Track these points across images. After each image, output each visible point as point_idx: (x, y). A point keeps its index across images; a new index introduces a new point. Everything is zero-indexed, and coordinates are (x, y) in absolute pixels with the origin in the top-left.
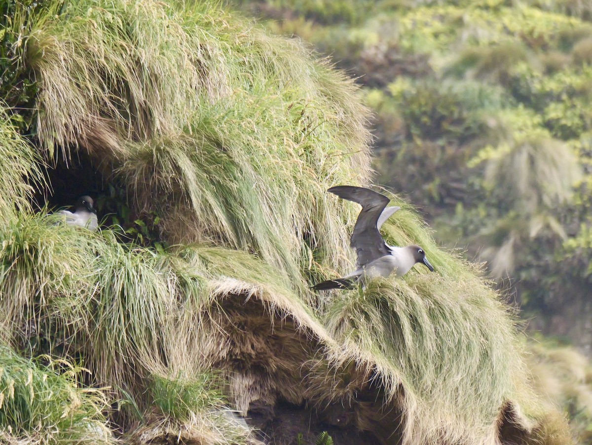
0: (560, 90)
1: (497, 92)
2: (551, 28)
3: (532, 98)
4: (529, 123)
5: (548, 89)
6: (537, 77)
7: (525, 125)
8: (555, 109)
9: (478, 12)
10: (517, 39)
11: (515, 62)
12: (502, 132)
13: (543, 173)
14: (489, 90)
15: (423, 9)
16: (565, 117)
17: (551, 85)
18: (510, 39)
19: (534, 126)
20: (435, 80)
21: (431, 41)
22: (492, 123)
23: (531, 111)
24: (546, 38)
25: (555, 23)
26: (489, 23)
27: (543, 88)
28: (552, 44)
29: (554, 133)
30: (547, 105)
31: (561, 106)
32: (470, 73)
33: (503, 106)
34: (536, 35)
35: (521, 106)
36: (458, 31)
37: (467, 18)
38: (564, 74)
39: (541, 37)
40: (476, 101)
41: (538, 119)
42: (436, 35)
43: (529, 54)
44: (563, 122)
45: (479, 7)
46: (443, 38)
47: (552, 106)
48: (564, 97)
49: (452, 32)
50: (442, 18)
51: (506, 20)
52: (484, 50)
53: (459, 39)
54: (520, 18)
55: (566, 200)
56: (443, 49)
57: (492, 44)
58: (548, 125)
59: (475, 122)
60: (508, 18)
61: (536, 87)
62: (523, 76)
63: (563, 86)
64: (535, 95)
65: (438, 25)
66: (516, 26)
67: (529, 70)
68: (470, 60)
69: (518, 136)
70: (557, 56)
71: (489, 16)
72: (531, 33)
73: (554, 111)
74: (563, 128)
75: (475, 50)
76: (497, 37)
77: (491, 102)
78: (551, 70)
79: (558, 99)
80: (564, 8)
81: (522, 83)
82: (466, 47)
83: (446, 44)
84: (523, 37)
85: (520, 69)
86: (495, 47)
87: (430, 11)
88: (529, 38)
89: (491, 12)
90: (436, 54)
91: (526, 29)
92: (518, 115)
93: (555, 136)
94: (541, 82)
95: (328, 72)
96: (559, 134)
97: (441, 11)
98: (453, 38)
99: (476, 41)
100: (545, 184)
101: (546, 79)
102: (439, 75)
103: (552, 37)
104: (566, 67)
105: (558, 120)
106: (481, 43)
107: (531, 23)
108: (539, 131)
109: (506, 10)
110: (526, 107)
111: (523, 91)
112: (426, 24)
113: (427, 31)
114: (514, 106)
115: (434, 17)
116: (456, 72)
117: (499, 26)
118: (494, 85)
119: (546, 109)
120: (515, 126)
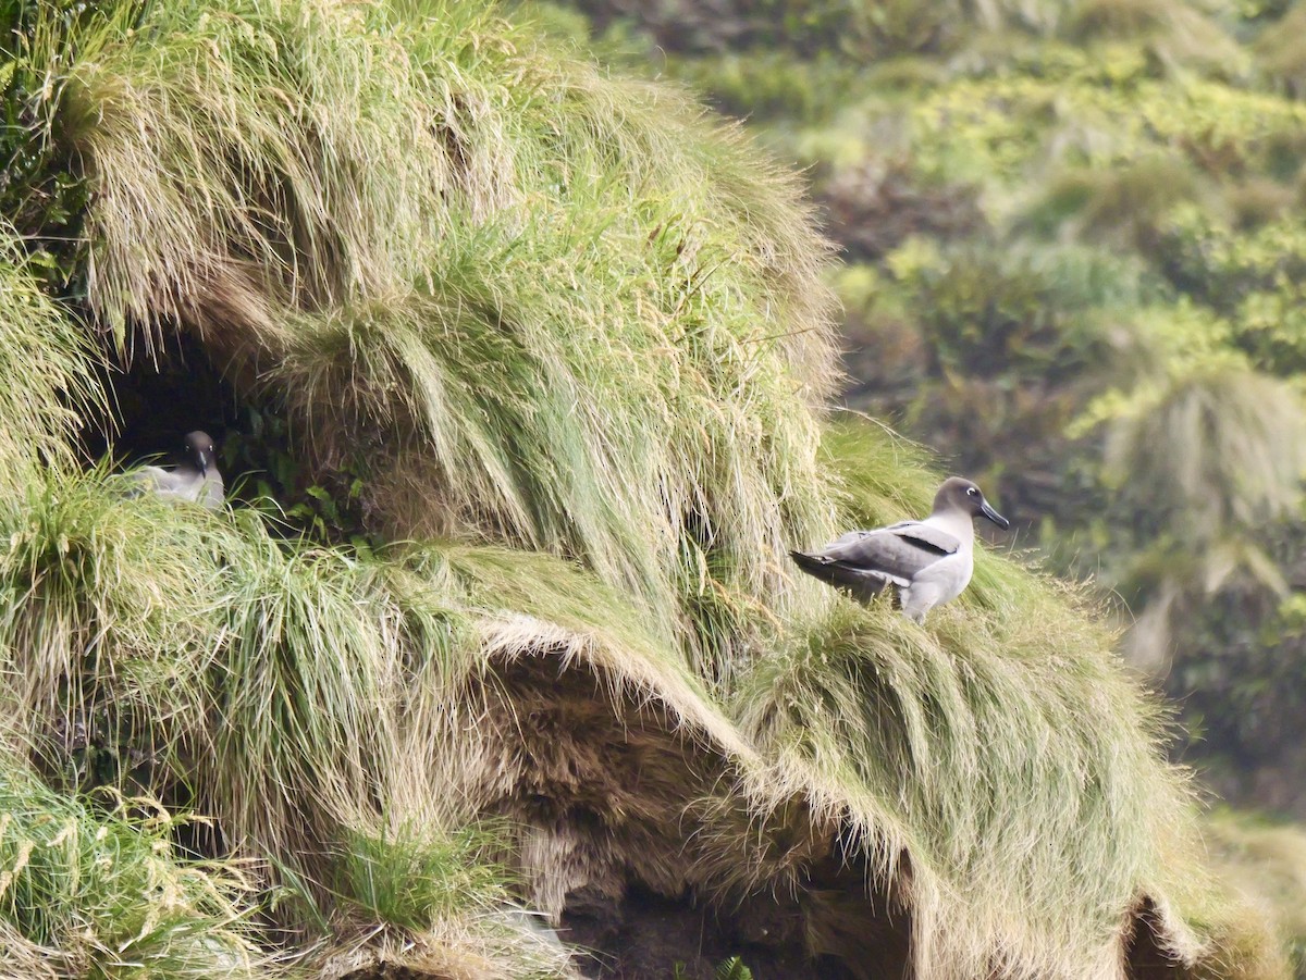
0: (1270, 264)
1: (1131, 271)
2: (1251, 126)
3: (1210, 284)
4: (1202, 338)
5: (1244, 263)
6: (1220, 234)
7: (1195, 344)
8: (1261, 308)
9: (1086, 91)
10: (1175, 152)
11: (1171, 201)
12: (1142, 359)
13: (1234, 449)
14: (1113, 265)
15: (965, 86)
16: (1283, 324)
17: (1252, 254)
18: (1159, 152)
19: (1215, 346)
20: (992, 244)
21: (982, 155)
22: (1119, 338)
23: (1206, 312)
24: (1240, 149)
25: (1260, 115)
26: (1113, 116)
27: (1232, 261)
28: (1252, 161)
29: (1258, 360)
30: (1242, 298)
31: (1273, 301)
32: (1069, 228)
33: (1145, 301)
34: (1216, 142)
35: (1184, 302)
36: (1042, 134)
37: (1064, 105)
38: (1282, 229)
39: (1228, 147)
40: (1085, 289)
41: (1221, 329)
42: (994, 144)
43: (1201, 184)
44: (1279, 335)
45: (1089, 80)
46: (1009, 151)
47: (1254, 300)
48: (1281, 280)
49: (1029, 136)
50: (1007, 106)
51: (1150, 110)
52: (1100, 175)
53: (1045, 153)
54: (1182, 105)
55: (1284, 509)
56: (1010, 175)
57: (1119, 162)
58: (1245, 342)
59: (1082, 335)
60: (1153, 104)
61: (1218, 257)
62: (1190, 234)
63: (1276, 255)
64: (1214, 276)
65: (997, 122)
66: (1173, 121)
67: (1203, 220)
68: (1069, 199)
69: (1178, 367)
70: (1265, 189)
71: (1111, 100)
72: (1207, 136)
73: (1259, 312)
74: (1279, 348)
75: (1081, 175)
76: (1130, 146)
77: (1118, 293)
78: (1250, 220)
79: (1267, 285)
80: (1279, 83)
81: (1187, 251)
82: (1059, 168)
83: (1015, 164)
84: (1188, 146)
85: (1181, 217)
86: (1125, 169)
87: (981, 91)
88: (1201, 149)
89: (1116, 92)
90: (994, 186)
91: (1195, 130)
92: (1178, 321)
93: (1260, 368)
94: (1229, 247)
96: (1271, 363)
97: (1005, 90)
98: (1031, 149)
99: (1084, 158)
100: (1239, 473)
101: (1240, 241)
102: (1001, 232)
103: (1253, 147)
104: (1284, 213)
105: (1267, 331)
106: (1095, 162)
107: (1207, 117)
108: (1224, 356)
109: (1148, 88)
110: (1195, 302)
111: (1188, 267)
112: (971, 120)
113: (973, 133)
114: (1170, 302)
115: (989, 102)
116: (1039, 226)
117: (1134, 123)
118: (1122, 253)
119: (1241, 308)
120: (1171, 346)
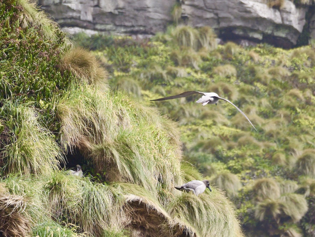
0: (233, 155)
1: (211, 156)
2: (230, 133)
3: (223, 159)
4: (222, 167)
5: (229, 155)
6: (225, 151)
7: (221, 168)
8: (232, 163)
9: (203, 127)
10: (218, 137)
11: (217, 145)
12: (213, 170)
13: (227, 186)
14: (208, 155)
15: (183, 126)
16: (235, 166)
17: (230, 154)
18: (215, 137)
19: (224, 169)
20: (188, 152)
21: (186, 138)
22: (209, 167)
23: (223, 163)
24: (228, 137)
25: (232, 131)
26: (207, 131)
27: (227, 155)
28: (230, 139)
29: (231, 171)
30: (229, 161)
31: (234, 161)
32: (200, 149)
33: (213, 161)
34: (224, 135)
35: (219, 161)
36: (196, 134)
37: (200, 130)
38: (235, 150)
39: (226, 136)
40: (203, 159)
41: (225, 166)
42: (188, 136)
43: (222, 142)
44: (235, 167)
45: (203, 125)
46: (191, 137)
47: (231, 161)
48: (235, 158)
49: (194, 135)
50: (190, 130)
51: (214, 130)
52: (205, 141)
53: (197, 137)
54: (219, 129)
55: (236, 195)
56: (191, 141)
57: (209, 139)
58: (229, 168)
59: (202, 167)
60: (214, 129)
61: (225, 154)
62: (220, 150)
63: (235, 154)
64: (224, 157)
65: (189, 132)
66: (217, 132)
67: (222, 148)
68: (200, 145)
69: (218, 172)
70: (232, 143)
71: (207, 129)
72: (223, 135)
73: (231, 163)
74: (235, 169)
75: (202, 141)
76: (210, 136)
77: (209, 160)
78: (230, 148)
79: (233, 159)
80: (235, 126)
81: (220, 153)
82: (200, 140)
83: (192, 139)
84: (220, 136)
85: (219, 148)
86: (209, 140)
87: (186, 127)
88: (222, 136)
89: (208, 127)
90: (188, 143)
91: (221, 133)
92: (218, 165)
93: (232, 172)
94: (226, 152)
95: (166, 120)
96: (233, 171)
97: (190, 127)
98: (194, 137)
99: (202, 137)
100: (228, 189)
101: (228, 151)
102: (189, 150)
103: (230, 136)
104: (235, 147)
105: (233, 166)
106: (204, 139)
107: (223, 131)
108: (226, 170)
109: (213, 127)
110: (221, 162)
111: (220, 156)
112: (184, 132)
113: (185, 134)
114: (217, 162)
115: (187, 129)
116: (195, 149)
117: (211, 132)
118: (209, 153)
119: (229, 163)
120: (217, 169)
